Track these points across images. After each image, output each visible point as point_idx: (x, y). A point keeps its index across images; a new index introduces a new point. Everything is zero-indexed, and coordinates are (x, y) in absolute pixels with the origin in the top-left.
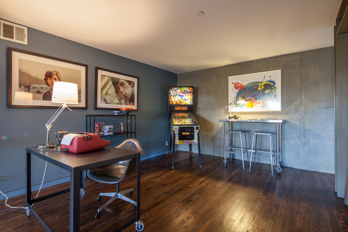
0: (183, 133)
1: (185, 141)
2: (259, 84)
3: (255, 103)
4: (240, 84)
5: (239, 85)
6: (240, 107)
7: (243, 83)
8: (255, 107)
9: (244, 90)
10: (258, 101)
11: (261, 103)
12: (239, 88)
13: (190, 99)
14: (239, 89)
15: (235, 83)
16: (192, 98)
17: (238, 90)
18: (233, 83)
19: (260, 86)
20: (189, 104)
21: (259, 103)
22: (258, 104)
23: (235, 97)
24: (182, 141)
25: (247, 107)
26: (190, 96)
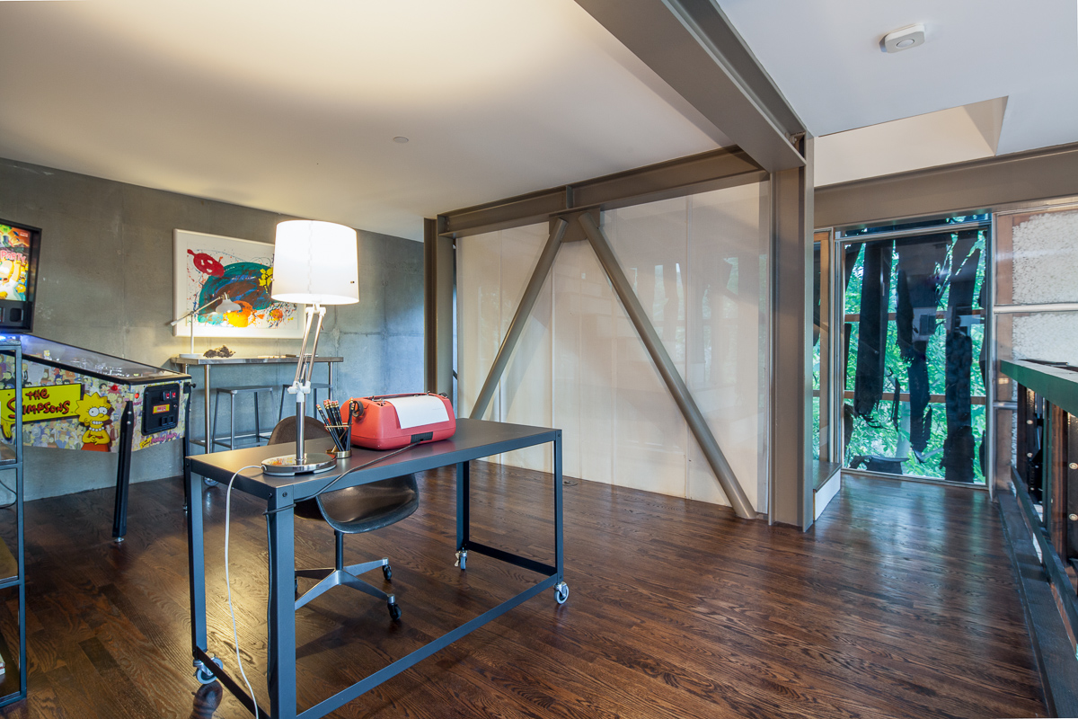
0: (156, 410)
1: (156, 435)
2: (262, 271)
3: (251, 317)
4: (212, 259)
5: (211, 262)
6: (211, 325)
7: (221, 258)
8: (251, 326)
9: (224, 278)
10: (259, 312)
11: (265, 318)
12: (210, 271)
13: (16, 276)
14: (208, 274)
15: (196, 252)
16: (24, 273)
17: (206, 276)
18: (190, 252)
19: (263, 277)
20: (12, 296)
21: (262, 317)
22: (258, 320)
23: (196, 295)
24: (150, 438)
25: (230, 325)
26: (16, 265)
